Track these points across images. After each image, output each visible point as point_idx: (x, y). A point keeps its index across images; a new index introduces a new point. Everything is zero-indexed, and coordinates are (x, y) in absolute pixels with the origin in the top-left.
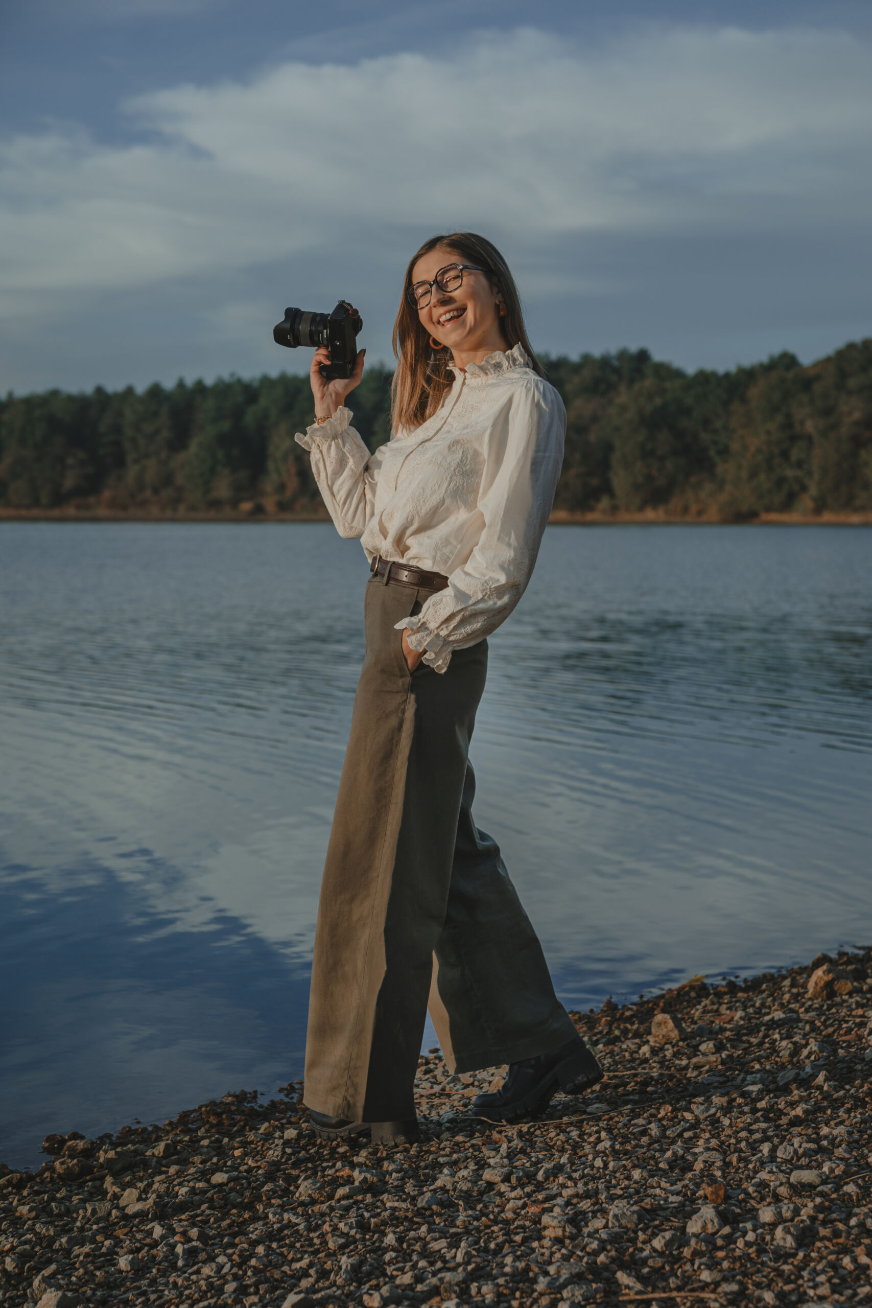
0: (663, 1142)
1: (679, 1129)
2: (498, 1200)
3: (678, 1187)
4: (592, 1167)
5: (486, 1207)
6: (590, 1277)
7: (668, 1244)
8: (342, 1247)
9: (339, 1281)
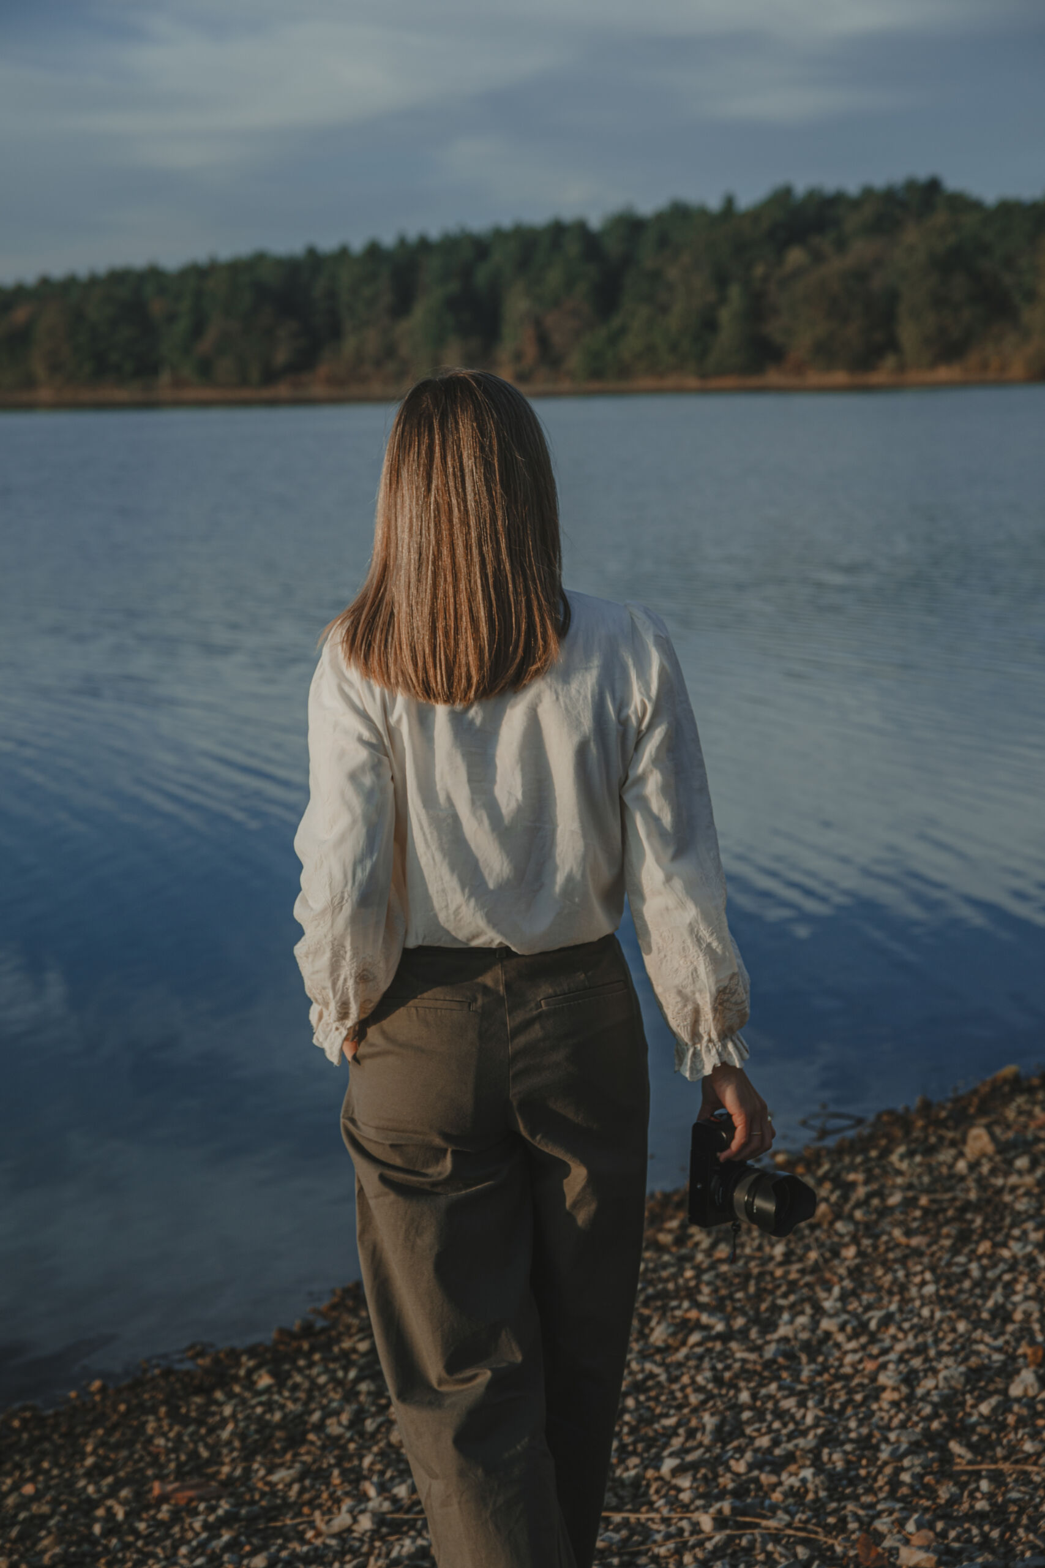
0: (984, 1286)
1: (997, 1271)
2: (837, 1354)
3: (1000, 1342)
4: (919, 1316)
5: (826, 1360)
6: (926, 1444)
7: (994, 1410)
8: (704, 1403)
9: (707, 1440)
